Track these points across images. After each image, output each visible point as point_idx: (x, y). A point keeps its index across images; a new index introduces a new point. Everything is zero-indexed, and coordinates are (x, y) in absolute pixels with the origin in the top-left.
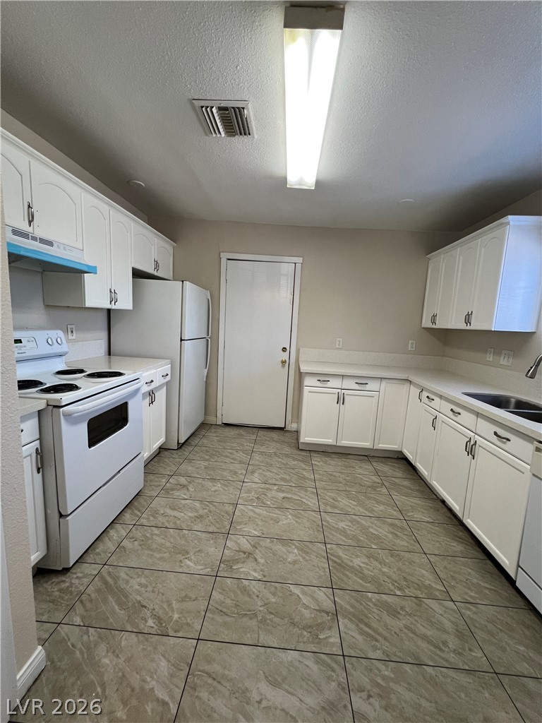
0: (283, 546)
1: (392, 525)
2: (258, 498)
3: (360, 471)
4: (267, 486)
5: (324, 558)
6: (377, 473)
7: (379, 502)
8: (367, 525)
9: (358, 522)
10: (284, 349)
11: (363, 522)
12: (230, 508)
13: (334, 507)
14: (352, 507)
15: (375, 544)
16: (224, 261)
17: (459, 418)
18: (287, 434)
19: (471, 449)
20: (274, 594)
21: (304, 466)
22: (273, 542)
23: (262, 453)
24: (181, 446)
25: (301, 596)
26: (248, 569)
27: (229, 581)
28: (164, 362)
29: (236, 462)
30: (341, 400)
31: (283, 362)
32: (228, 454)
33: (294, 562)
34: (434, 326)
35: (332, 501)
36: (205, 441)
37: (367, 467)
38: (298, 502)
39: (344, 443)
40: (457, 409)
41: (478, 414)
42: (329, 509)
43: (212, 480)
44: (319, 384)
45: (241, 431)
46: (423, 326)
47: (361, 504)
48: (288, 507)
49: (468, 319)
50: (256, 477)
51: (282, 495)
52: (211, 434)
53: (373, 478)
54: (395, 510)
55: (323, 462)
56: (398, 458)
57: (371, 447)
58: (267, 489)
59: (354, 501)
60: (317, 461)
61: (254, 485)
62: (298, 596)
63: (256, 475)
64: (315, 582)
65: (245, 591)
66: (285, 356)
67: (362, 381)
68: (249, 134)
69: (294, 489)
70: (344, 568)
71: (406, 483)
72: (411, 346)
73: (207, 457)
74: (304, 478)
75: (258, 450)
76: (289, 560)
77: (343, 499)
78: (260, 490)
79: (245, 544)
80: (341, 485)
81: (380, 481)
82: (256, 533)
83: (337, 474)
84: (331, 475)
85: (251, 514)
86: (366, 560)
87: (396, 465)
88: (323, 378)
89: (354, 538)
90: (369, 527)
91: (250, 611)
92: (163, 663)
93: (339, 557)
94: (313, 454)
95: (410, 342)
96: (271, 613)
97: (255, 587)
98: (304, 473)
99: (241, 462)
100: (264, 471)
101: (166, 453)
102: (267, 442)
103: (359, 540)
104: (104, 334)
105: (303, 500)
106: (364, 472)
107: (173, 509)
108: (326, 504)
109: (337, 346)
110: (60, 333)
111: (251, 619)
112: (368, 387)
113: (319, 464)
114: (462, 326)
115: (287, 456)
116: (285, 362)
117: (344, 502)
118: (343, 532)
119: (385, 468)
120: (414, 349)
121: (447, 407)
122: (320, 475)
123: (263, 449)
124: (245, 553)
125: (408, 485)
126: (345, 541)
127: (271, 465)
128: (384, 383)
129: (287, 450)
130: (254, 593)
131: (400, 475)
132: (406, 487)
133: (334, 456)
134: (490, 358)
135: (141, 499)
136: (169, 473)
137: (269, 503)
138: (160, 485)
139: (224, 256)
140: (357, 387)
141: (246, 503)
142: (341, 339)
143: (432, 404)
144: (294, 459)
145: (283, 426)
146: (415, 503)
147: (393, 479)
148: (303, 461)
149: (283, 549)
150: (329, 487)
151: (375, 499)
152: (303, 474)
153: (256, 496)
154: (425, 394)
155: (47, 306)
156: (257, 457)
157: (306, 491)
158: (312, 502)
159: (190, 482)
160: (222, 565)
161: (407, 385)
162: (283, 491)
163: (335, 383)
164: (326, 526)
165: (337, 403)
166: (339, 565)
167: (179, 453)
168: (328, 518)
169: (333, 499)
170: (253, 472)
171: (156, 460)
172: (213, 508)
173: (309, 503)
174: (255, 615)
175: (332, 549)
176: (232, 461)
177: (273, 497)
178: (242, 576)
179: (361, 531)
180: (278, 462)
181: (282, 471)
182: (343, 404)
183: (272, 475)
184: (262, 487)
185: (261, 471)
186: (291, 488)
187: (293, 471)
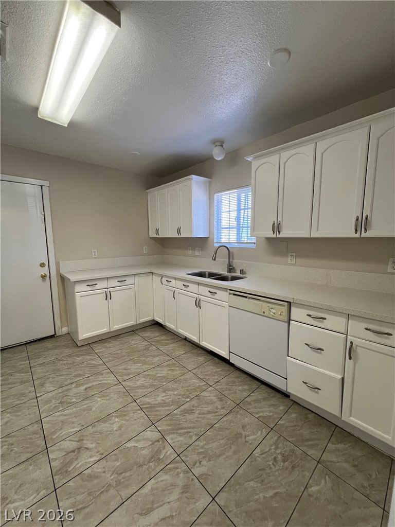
0: (105, 422)
1: (168, 365)
2: (61, 403)
3: (133, 342)
4: (64, 388)
5: (139, 410)
6: (144, 339)
7: (154, 356)
8: (154, 373)
9: (149, 375)
10: (42, 265)
11: (151, 373)
12: (36, 427)
13: (129, 374)
14: (140, 368)
15: (164, 382)
17: (188, 289)
18: (59, 339)
19: (198, 304)
20: (117, 460)
21: (90, 357)
22: (94, 426)
23: (43, 364)
25: (136, 445)
26: (86, 459)
27: (71, 483)
30: (108, 297)
31: (43, 277)
33: (120, 428)
34: (158, 236)
35: (125, 371)
37: (136, 338)
38: (99, 385)
39: (116, 327)
40: (186, 284)
41: (198, 284)
42: (126, 377)
44: (89, 288)
46: (150, 236)
47: (144, 363)
48: (93, 394)
49: (179, 231)
50: (49, 386)
51: (83, 387)
53: (143, 343)
54: (165, 356)
55: (104, 347)
56: (152, 325)
57: (136, 323)
58: (67, 390)
59: (139, 363)
60: (98, 349)
61: (50, 395)
62: (134, 446)
63: (47, 385)
64: (141, 429)
65: (91, 477)
66: (45, 271)
67: (122, 279)
69: (90, 378)
70: (154, 407)
71: (163, 338)
72: (145, 249)
74: (95, 366)
75: (35, 364)
76: (115, 429)
77: (131, 366)
78: (59, 395)
79: (69, 445)
80: (126, 357)
81: (148, 343)
82: (76, 429)
83: (119, 352)
84: (115, 354)
85: (62, 418)
86: (164, 394)
87: (153, 329)
88: (91, 283)
89: (151, 386)
90: (156, 374)
91: (104, 487)
93: (148, 403)
94: (92, 346)
95: (144, 247)
96: (122, 473)
97: (98, 468)
98: (93, 362)
99: (22, 382)
100: (53, 378)
102: (42, 353)
103: (154, 385)
105: (102, 382)
106: (136, 342)
108: (122, 376)
109: (93, 256)
111: (107, 491)
112: (126, 283)
113: (101, 351)
114: (176, 235)
115: (70, 356)
116: (45, 276)
117: (133, 368)
118: (143, 387)
119: (148, 334)
120: (147, 252)
121: (180, 284)
122: (106, 358)
123: (41, 360)
124: (74, 451)
125: (165, 338)
126: (146, 391)
127: (59, 370)
128: (137, 278)
129: (67, 351)
130: (100, 472)
131: (157, 334)
132: (165, 340)
133: (110, 340)
134: (190, 252)
137: (74, 400)
140: (119, 284)
141: (51, 413)
142: (96, 250)
143: (170, 284)
144: (78, 356)
145: (53, 333)
146: (173, 347)
147: (156, 338)
148: (88, 354)
149: (107, 425)
150: (118, 363)
151: (151, 356)
152: (93, 364)
153: (58, 402)
154: (164, 279)
156: (39, 370)
157: (102, 374)
158: (111, 379)
160: (55, 477)
161: (151, 276)
162: (82, 385)
163: (102, 285)
164: (130, 390)
165: (106, 299)
166: (150, 408)
168: (128, 384)
169: (125, 369)
170: (42, 385)
172: (13, 440)
173: (109, 381)
174: (110, 485)
175: (141, 402)
176: (11, 386)
177: (75, 394)
178: (82, 469)
179: (152, 379)
180: (65, 364)
181: (73, 370)
182: (110, 299)
183: (64, 377)
184: (59, 391)
185: (51, 380)
186: (87, 378)
187: (83, 365)
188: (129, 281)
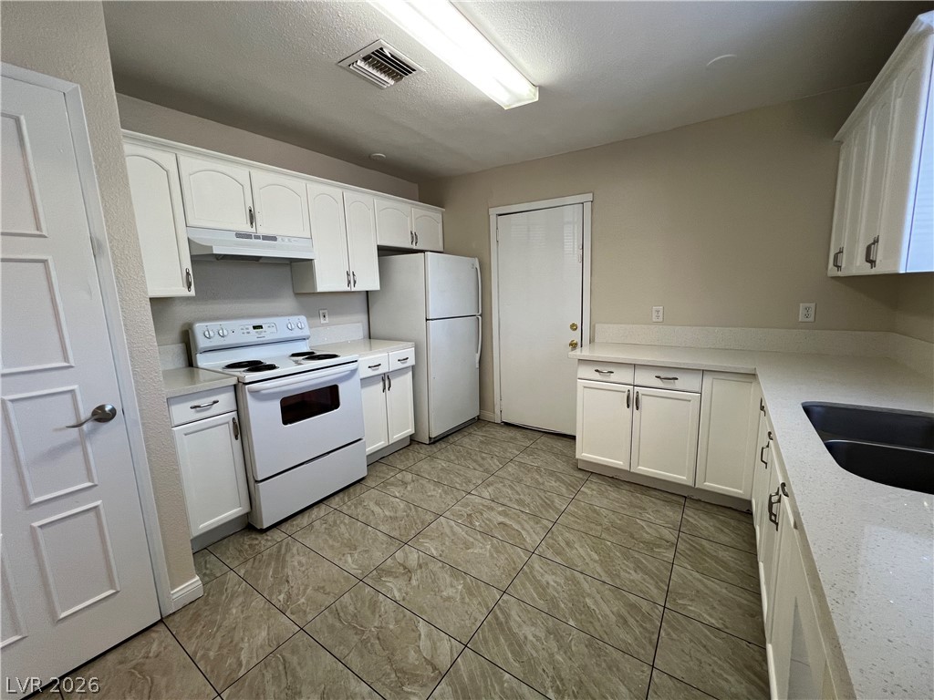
0: (451, 576)
2: (469, 515)
3: (650, 516)
4: (493, 504)
5: (488, 608)
6: (681, 526)
7: (639, 567)
9: (577, 584)
10: (574, 327)
11: (586, 586)
12: (429, 519)
13: (559, 554)
14: (588, 561)
15: (576, 620)
16: (493, 218)
20: (397, 622)
21: (564, 491)
22: (443, 567)
23: (522, 464)
24: (434, 441)
25: (423, 636)
26: (394, 587)
27: (368, 589)
28: (405, 344)
29: (481, 469)
30: (633, 402)
32: (479, 459)
33: (449, 599)
35: (563, 544)
36: (466, 440)
37: (670, 513)
38: (515, 532)
39: (643, 469)
42: (549, 554)
43: (438, 483)
44: (598, 376)
45: (518, 434)
46: (828, 275)
47: (605, 561)
48: (496, 535)
50: (488, 491)
51: (501, 519)
52: (480, 434)
53: (665, 531)
54: (658, 587)
55: (600, 491)
56: (748, 513)
57: (690, 483)
58: (490, 508)
59: (599, 554)
60: (591, 488)
61: (478, 500)
62: (420, 635)
63: (490, 489)
64: (451, 630)
65: (374, 606)
66: (576, 336)
67: (668, 374)
68: (414, 70)
69: (524, 516)
70: (503, 630)
71: (723, 554)
73: (453, 458)
74: (550, 506)
75: (520, 460)
76: (445, 594)
77: (583, 547)
78: (481, 507)
79: (413, 558)
80: (599, 528)
81: (673, 539)
82: (435, 553)
83: (605, 512)
84: (595, 511)
85: (447, 530)
86: (542, 635)
87: (733, 523)
88: (606, 368)
89: (553, 602)
90: (589, 595)
91: (362, 626)
92: (264, 634)
93: (507, 616)
94: (593, 478)
95: (804, 306)
96: (379, 639)
97: (386, 605)
98: (556, 500)
99: (486, 471)
100: (505, 486)
101: (417, 446)
102: (540, 453)
103: (557, 606)
104: (365, 317)
105: (523, 532)
106: (658, 520)
107: (377, 504)
108: (551, 547)
109: (654, 320)
110: (303, 318)
111: (356, 634)
112: (678, 384)
113: (590, 493)
115: (552, 473)
117: (580, 551)
118: (542, 589)
119: (706, 523)
120: (811, 319)
122: (577, 507)
123: (527, 460)
124: (405, 568)
125: (727, 559)
126: (533, 599)
127: (520, 481)
128: (708, 380)
129: (560, 466)
130: (380, 610)
131: (725, 539)
133: (625, 486)
135: (358, 487)
136: (402, 467)
137: (477, 524)
138: (383, 478)
139: (493, 212)
140: (659, 383)
141: (452, 517)
142: (661, 309)
144: (559, 480)
146: (712, 590)
147: (704, 542)
148: (568, 486)
149: (448, 580)
150: (576, 527)
151: (638, 562)
152: (553, 502)
153: (469, 512)
155: (297, 294)
156: (511, 468)
157: (538, 523)
158: (534, 538)
159: (413, 481)
160: (375, 572)
162: (507, 515)
164: (524, 573)
165: (628, 406)
166: (500, 624)
167: (429, 448)
168: (538, 564)
169: (568, 544)
170: (489, 485)
171: (401, 452)
172: (413, 512)
173: (528, 539)
174: (363, 632)
175: (506, 602)
176: (477, 467)
177: (489, 520)
178: (383, 590)
179: (570, 595)
180: (533, 479)
181: (527, 491)
182: (637, 408)
183: (510, 492)
184: (486, 504)
185: (500, 485)
186: (521, 513)
187: (542, 494)
188: (685, 381)
